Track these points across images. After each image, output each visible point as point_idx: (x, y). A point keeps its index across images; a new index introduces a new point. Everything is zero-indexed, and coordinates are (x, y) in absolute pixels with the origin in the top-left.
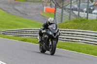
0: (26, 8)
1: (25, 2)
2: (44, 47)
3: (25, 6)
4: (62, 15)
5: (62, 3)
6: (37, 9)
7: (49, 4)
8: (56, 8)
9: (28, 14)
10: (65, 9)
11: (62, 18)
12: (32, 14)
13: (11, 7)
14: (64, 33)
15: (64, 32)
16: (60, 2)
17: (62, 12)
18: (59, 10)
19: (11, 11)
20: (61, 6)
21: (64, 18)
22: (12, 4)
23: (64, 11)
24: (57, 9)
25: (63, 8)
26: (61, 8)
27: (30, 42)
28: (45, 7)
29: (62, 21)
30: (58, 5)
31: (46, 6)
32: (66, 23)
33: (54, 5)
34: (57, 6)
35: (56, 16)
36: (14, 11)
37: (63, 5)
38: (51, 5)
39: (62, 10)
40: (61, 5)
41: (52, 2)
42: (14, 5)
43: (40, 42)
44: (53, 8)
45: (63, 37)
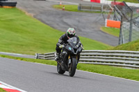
0: (79, 22)
1: (77, 13)
2: (62, 67)
3: (77, 19)
4: (130, 32)
5: (130, 15)
6: (96, 22)
7: (112, 16)
8: (122, 22)
9: (83, 30)
10: (135, 23)
11: (130, 36)
12: (88, 30)
13: (57, 20)
14: (133, 57)
15: (133, 55)
16: (128, 13)
17: (131, 27)
18: (126, 24)
19: (58, 24)
20: (130, 19)
21: (133, 35)
22: (59, 14)
23: (133, 25)
24: (124, 22)
25: (132, 21)
26: (128, 21)
27: (85, 70)
28: (106, 20)
29: (130, 40)
30: (125, 17)
31: (108, 18)
32: (136, 42)
33: (119, 17)
34: (123, 18)
35: (123, 33)
36: (61, 25)
37: (132, 16)
38: (115, 16)
39: (131, 24)
40: (128, 16)
41: (116, 13)
42: (61, 17)
43: (57, 59)
44: (119, 21)
45: (132, 62)
